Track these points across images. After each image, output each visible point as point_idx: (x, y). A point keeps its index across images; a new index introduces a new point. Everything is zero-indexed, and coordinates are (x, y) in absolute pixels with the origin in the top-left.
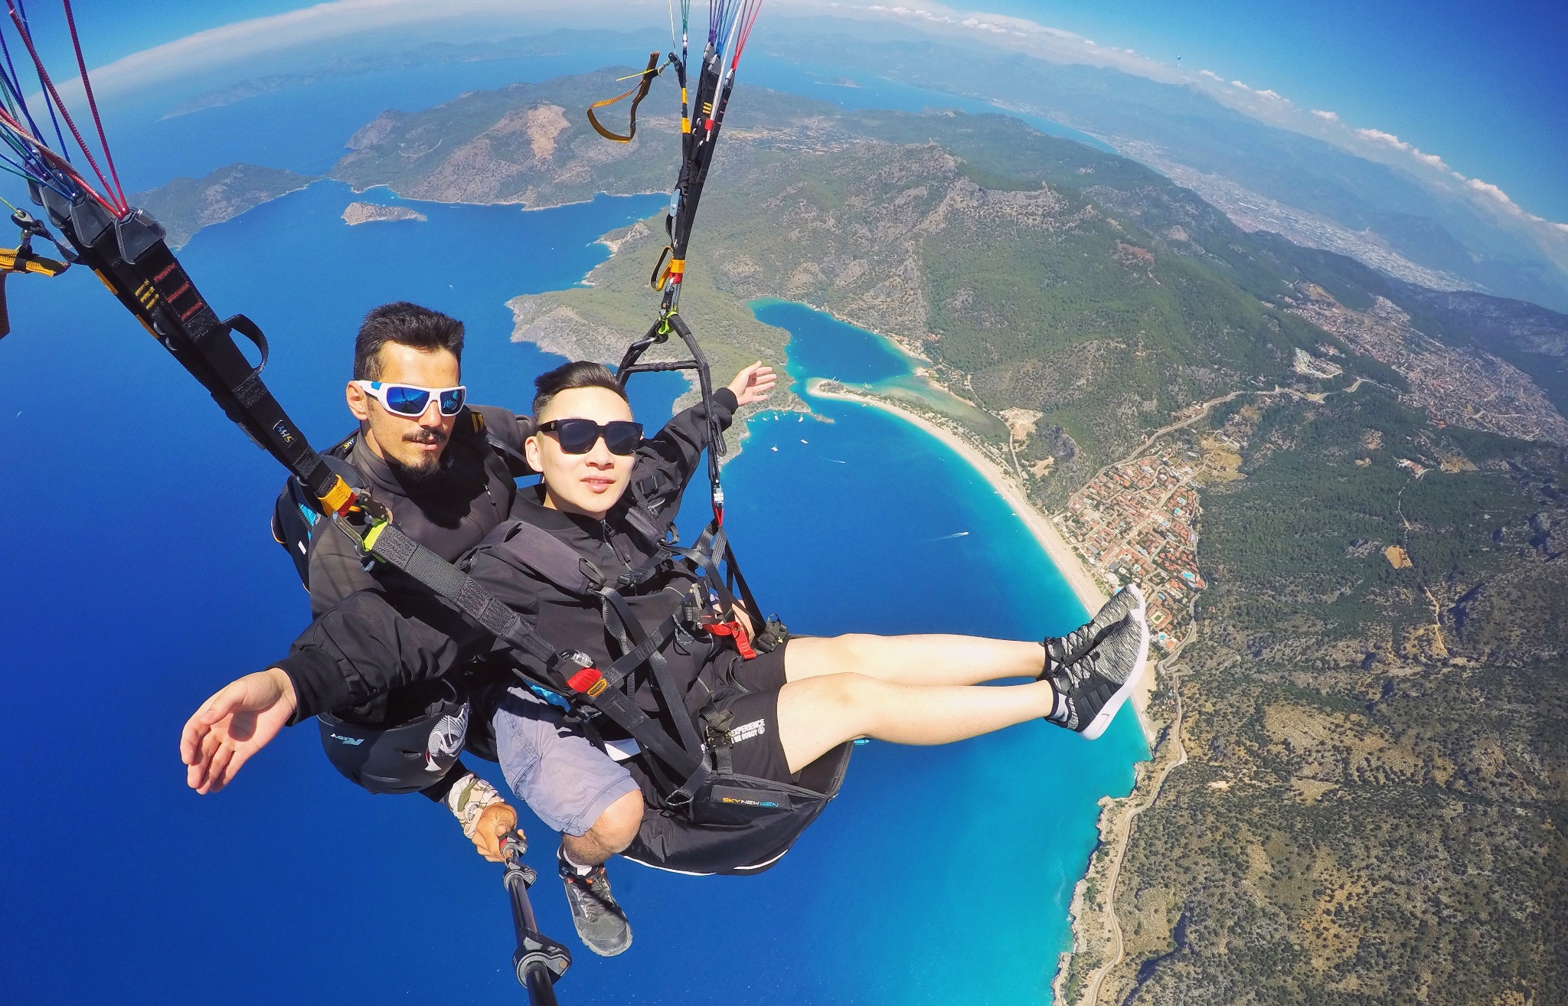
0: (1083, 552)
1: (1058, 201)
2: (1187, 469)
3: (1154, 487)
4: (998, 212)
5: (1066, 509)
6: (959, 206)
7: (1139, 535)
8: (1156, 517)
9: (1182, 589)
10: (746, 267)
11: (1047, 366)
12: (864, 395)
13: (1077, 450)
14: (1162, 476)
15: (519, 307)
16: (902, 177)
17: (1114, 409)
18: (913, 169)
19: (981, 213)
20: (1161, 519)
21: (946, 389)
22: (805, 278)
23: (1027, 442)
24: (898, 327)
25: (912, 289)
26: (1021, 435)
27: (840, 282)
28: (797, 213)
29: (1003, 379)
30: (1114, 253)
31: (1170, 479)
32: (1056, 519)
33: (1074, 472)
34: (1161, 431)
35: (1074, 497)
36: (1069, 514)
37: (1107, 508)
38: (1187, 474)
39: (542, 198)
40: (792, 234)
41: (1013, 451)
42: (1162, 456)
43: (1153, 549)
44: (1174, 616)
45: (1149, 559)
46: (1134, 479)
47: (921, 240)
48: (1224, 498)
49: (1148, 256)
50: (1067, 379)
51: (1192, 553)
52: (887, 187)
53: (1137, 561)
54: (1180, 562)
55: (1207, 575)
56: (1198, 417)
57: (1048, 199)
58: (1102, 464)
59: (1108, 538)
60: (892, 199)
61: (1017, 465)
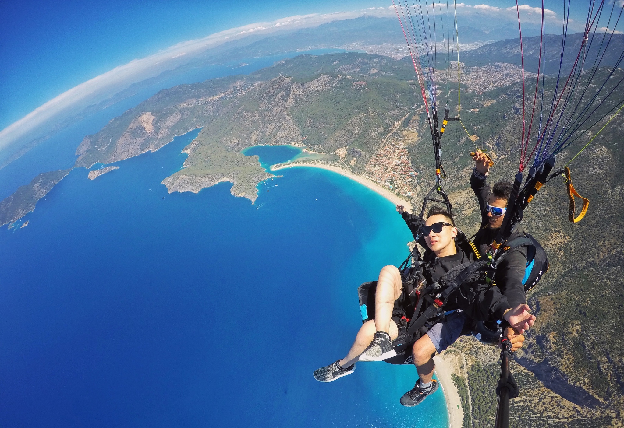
0: (375, 180)
1: (328, 78)
2: (401, 143)
3: (391, 153)
4: (310, 90)
5: (366, 171)
6: (297, 93)
7: (391, 169)
8: (395, 161)
9: (411, 178)
10: (235, 141)
11: (343, 131)
12: (289, 164)
13: (362, 152)
14: (393, 149)
15: (166, 182)
16: (274, 91)
17: (369, 135)
18: (277, 87)
19: (305, 92)
20: (397, 161)
21: (315, 152)
22: (256, 137)
23: (346, 157)
24: (292, 140)
25: (292, 126)
26: (343, 156)
27: (267, 134)
28: (244, 117)
29: (331, 141)
30: (353, 87)
31: (396, 149)
32: (363, 175)
33: (364, 159)
34: (388, 136)
35: (367, 166)
36: (367, 172)
37: (378, 165)
38: (401, 145)
39: (156, 146)
40: (246, 124)
41: (342, 161)
42: (391, 143)
43: (398, 171)
44: (411, 186)
45: (397, 174)
46: (384, 154)
47: (289, 109)
48: (415, 147)
49: (364, 83)
50: (351, 133)
51: (410, 166)
52: (271, 97)
53: (393, 176)
54: (407, 171)
55: (418, 171)
56: (399, 126)
57: (324, 78)
58: (372, 153)
59: (382, 173)
60: (274, 100)
61: (345, 165)
